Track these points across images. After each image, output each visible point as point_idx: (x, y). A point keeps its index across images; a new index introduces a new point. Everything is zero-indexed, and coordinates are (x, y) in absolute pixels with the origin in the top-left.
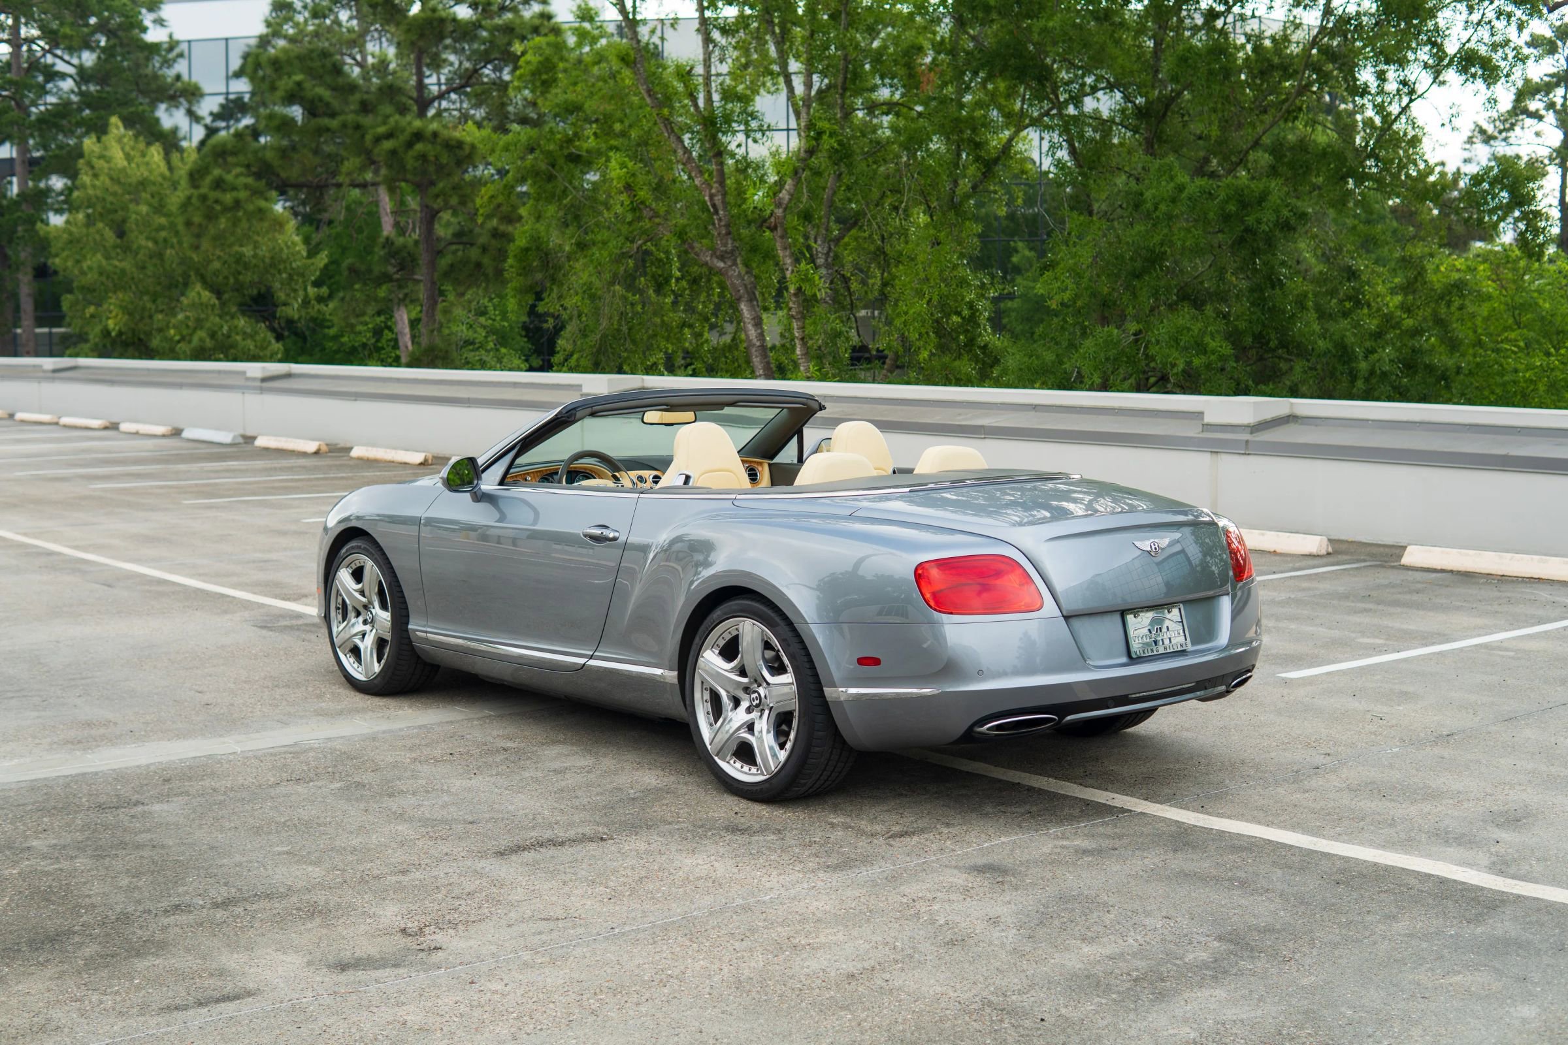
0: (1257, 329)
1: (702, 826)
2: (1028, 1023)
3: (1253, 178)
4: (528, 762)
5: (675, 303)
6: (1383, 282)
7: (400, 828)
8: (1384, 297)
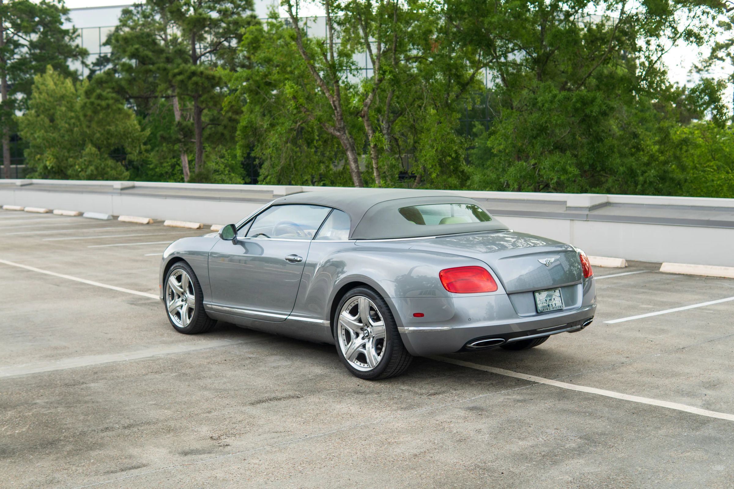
0: (591, 162)
1: (343, 391)
2: (496, 475)
3: (588, 91)
4: (261, 363)
5: (316, 152)
6: (650, 139)
7: (205, 393)
8: (650, 146)
